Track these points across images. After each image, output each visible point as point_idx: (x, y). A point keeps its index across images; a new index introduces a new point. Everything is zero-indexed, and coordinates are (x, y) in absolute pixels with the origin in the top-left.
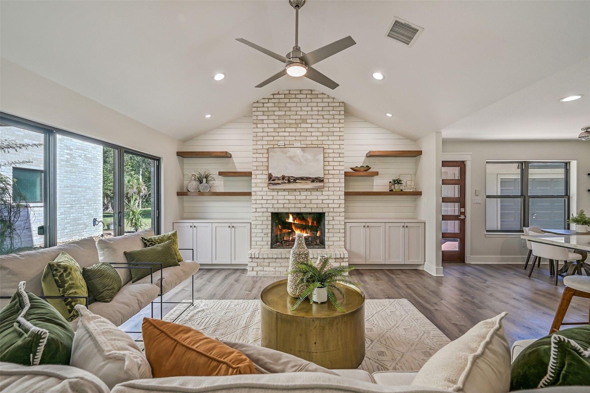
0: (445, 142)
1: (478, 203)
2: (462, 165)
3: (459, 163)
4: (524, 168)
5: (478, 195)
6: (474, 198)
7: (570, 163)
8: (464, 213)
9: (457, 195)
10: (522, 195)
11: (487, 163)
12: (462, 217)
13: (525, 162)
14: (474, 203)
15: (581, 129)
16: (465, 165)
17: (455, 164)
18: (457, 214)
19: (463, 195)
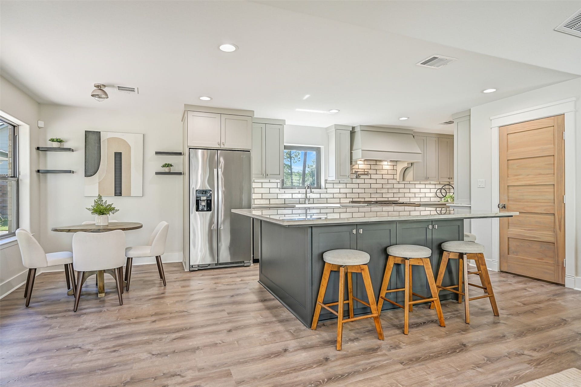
7: (19, 128)
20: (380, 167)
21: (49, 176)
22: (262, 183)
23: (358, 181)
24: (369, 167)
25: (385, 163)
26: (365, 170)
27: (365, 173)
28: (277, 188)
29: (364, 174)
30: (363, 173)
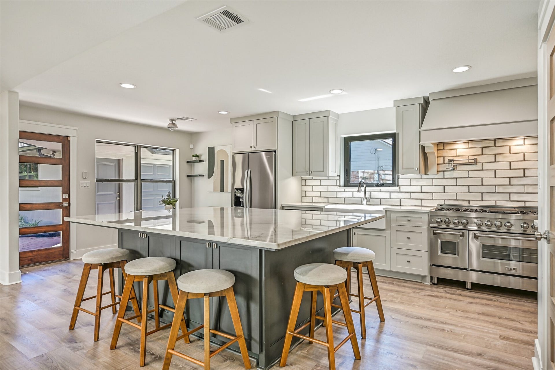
0: (24, 106)
1: (86, 187)
2: (65, 141)
3: (61, 138)
4: (137, 151)
5: (85, 178)
6: (81, 182)
7: (175, 151)
8: (68, 200)
9: (59, 178)
10: (136, 179)
11: (97, 142)
12: (66, 204)
13: (138, 145)
14: (80, 187)
15: (170, 120)
16: (69, 141)
17: (56, 139)
18: (60, 200)
19: (66, 178)
20: (506, 150)
21: (196, 178)
22: (320, 180)
23: (455, 174)
24: (479, 151)
25: (520, 142)
26: (471, 158)
27: (470, 161)
28: (336, 185)
29: (469, 163)
30: (467, 162)
